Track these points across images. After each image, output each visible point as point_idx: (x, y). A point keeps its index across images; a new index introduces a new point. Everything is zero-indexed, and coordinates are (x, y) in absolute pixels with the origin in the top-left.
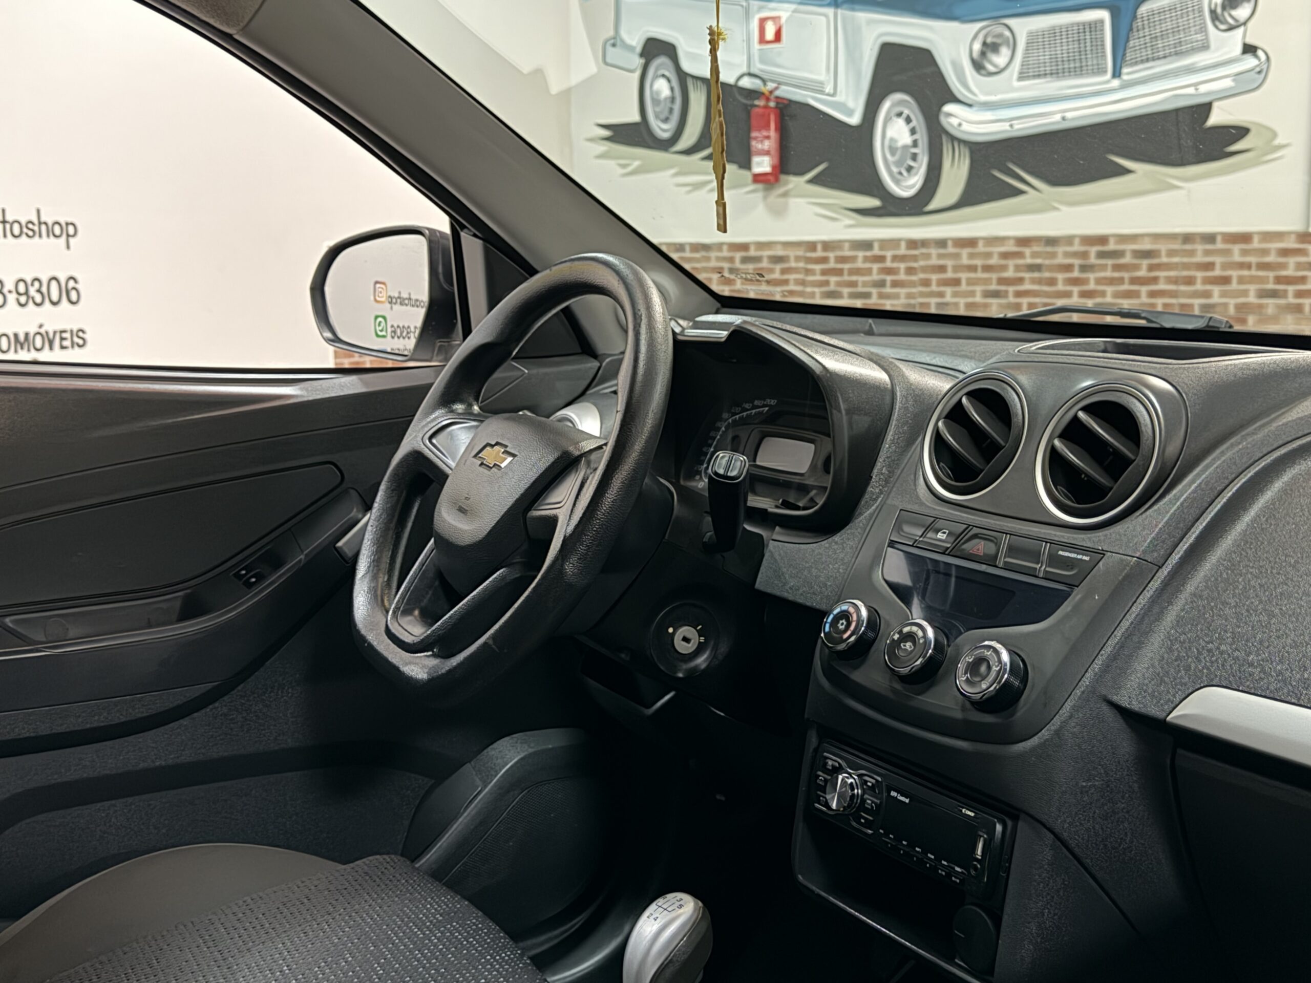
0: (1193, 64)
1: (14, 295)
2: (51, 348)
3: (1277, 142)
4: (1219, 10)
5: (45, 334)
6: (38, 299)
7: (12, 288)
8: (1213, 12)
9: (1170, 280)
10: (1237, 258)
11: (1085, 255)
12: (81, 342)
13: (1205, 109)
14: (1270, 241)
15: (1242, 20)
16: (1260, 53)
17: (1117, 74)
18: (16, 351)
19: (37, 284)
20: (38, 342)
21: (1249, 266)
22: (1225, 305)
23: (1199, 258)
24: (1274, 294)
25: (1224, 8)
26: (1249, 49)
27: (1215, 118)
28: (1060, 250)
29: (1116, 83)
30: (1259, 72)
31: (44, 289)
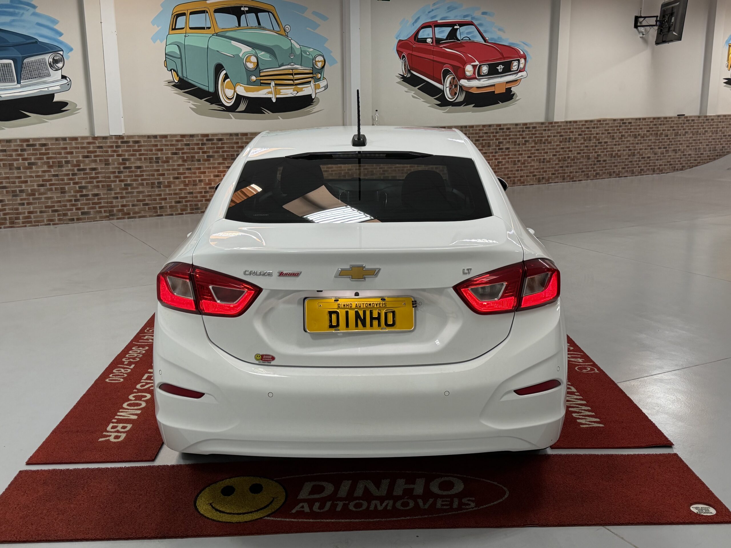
0: (46, 81)
3: (77, 108)
4: (52, 64)
8: (50, 64)
9: (53, 153)
10: (74, 145)
11: (22, 146)
13: (52, 96)
14: (84, 140)
15: (60, 68)
16: (67, 78)
17: (19, 83)
21: (78, 148)
22: (73, 161)
23: (62, 146)
24: (87, 157)
25: (53, 63)
26: (64, 77)
27: (56, 99)
28: (12, 144)
29: (19, 85)
30: (68, 85)
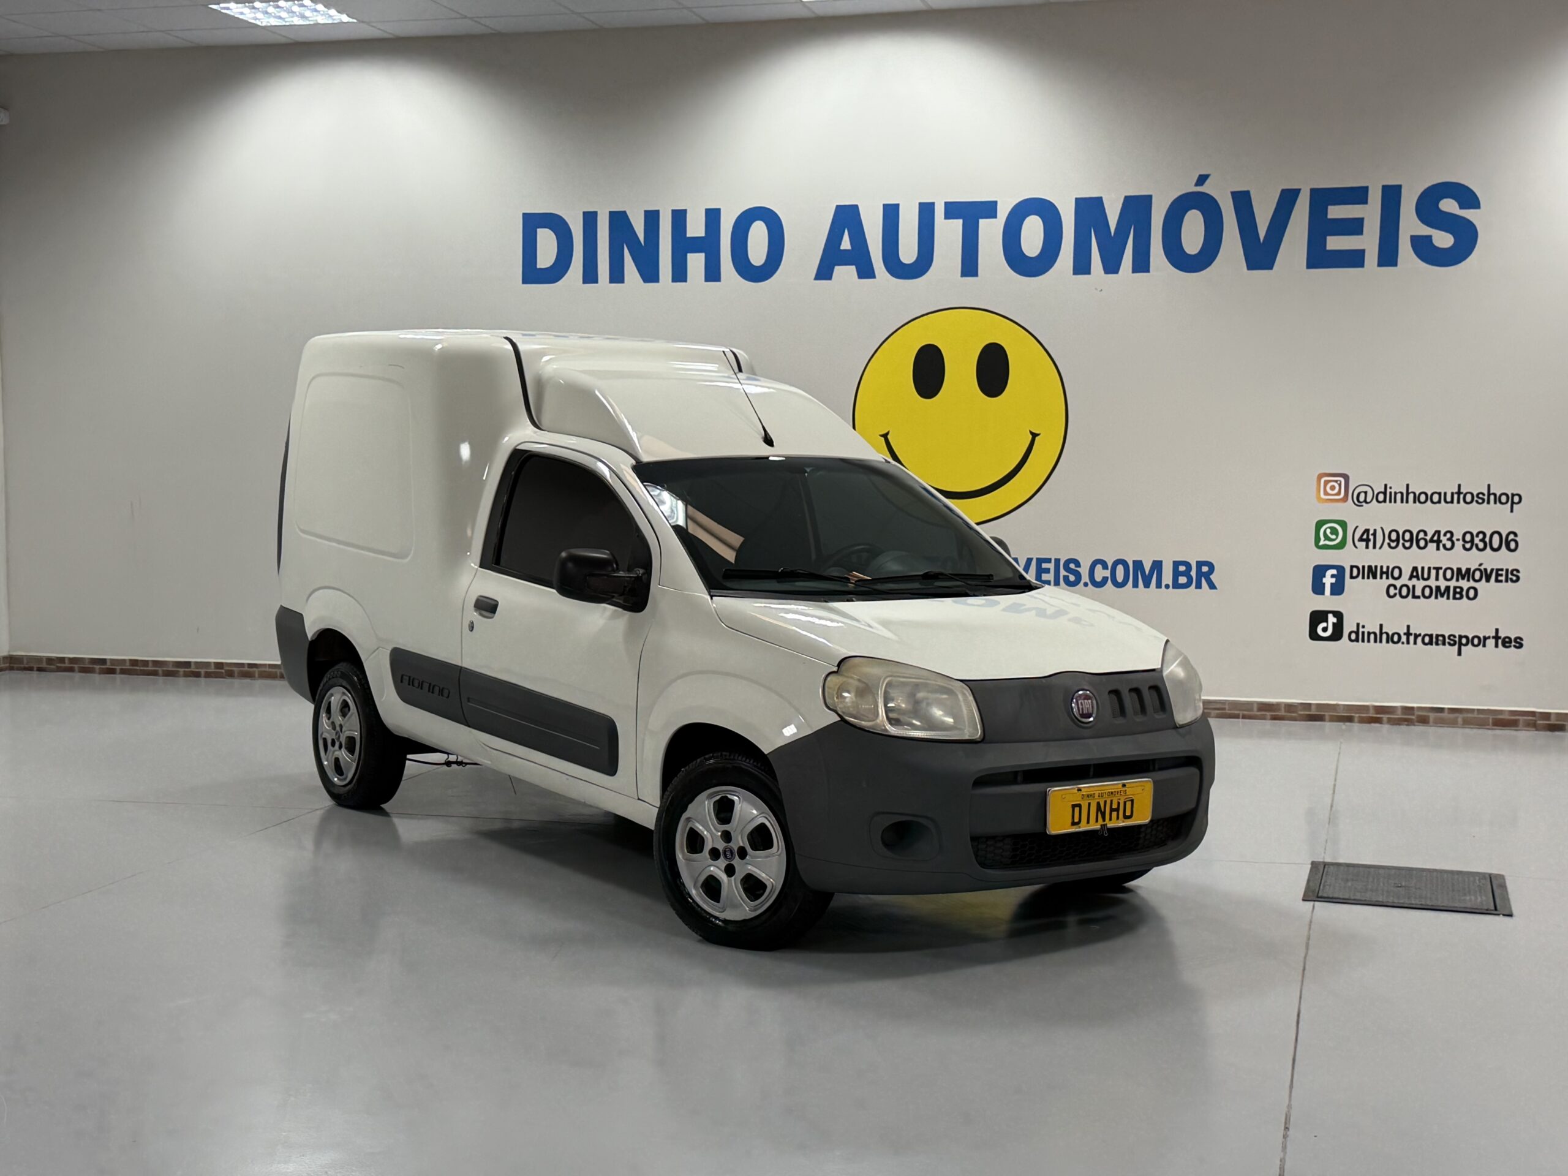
1: (1461, 542)
2: (1488, 580)
5: (1483, 570)
6: (1481, 545)
7: (1461, 538)
12: (1514, 578)
18: (1457, 580)
19: (1481, 536)
20: (1477, 575)
31: (1487, 540)
